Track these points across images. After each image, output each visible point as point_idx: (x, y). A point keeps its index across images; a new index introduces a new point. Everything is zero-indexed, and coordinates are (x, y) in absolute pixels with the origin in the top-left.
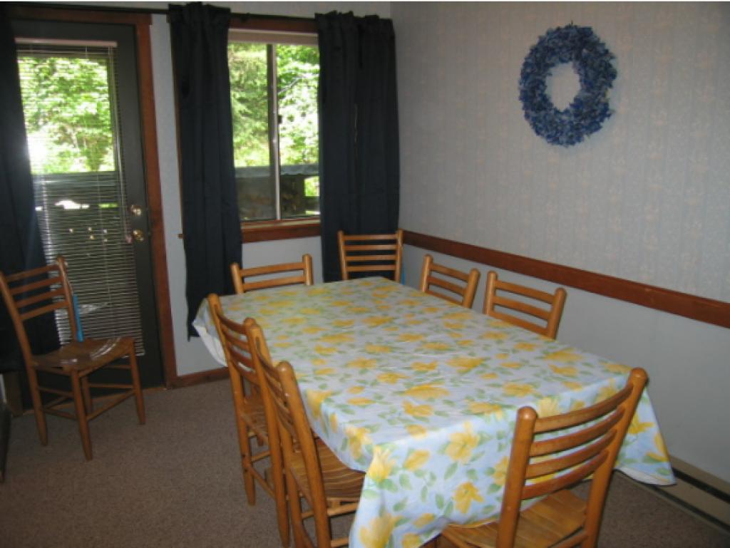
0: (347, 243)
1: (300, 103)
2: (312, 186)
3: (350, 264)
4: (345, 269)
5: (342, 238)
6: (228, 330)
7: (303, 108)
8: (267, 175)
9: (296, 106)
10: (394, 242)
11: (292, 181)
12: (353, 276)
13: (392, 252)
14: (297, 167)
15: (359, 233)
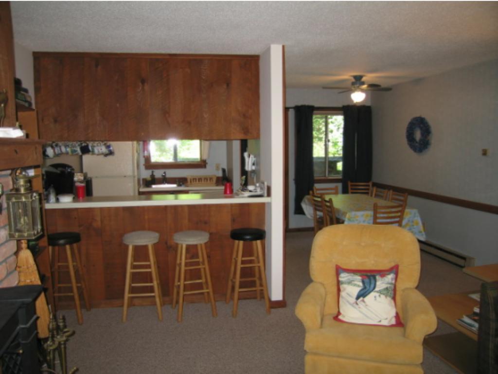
0: (352, 185)
1: (336, 123)
2: (340, 166)
3: (352, 189)
4: (350, 191)
5: (350, 184)
6: (317, 206)
7: (339, 125)
8: (323, 160)
9: (334, 124)
10: (368, 186)
11: (332, 164)
12: (352, 193)
13: (368, 189)
14: (334, 157)
15: (356, 182)
